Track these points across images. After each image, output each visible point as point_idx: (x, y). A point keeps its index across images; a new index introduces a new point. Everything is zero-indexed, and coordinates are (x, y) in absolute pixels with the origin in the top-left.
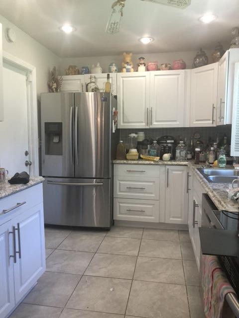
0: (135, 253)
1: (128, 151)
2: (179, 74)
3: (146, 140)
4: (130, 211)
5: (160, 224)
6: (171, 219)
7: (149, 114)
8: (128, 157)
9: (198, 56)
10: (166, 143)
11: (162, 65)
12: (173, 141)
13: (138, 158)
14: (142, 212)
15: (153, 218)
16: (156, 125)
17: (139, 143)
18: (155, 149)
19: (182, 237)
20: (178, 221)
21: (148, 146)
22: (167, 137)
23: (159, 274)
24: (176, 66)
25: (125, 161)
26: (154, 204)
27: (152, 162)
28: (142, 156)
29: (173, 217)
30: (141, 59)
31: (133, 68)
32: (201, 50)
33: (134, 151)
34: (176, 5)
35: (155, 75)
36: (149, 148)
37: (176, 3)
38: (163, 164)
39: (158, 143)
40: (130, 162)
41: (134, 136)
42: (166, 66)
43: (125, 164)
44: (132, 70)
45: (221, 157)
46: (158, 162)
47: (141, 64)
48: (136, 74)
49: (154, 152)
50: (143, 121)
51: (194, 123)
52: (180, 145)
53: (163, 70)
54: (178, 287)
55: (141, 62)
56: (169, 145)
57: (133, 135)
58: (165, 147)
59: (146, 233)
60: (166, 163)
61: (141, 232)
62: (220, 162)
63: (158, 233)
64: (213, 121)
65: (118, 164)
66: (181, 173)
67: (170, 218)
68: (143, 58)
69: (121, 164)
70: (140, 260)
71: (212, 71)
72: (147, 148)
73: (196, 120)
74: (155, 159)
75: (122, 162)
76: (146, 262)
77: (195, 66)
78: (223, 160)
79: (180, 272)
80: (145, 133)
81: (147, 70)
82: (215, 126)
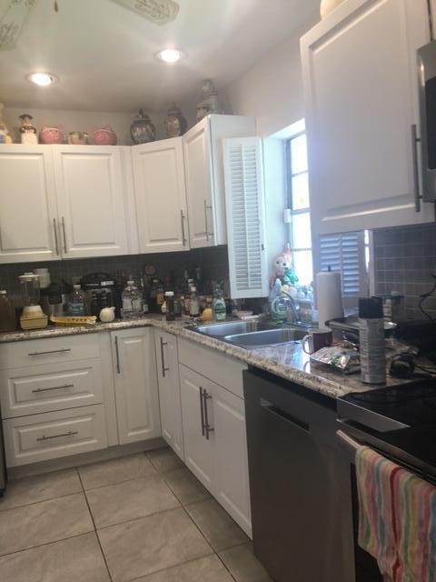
0: (88, 525)
1: (20, 312)
2: (110, 155)
3: (52, 284)
4: (44, 440)
5: (110, 449)
6: (130, 434)
7: (58, 231)
8: (23, 325)
9: (137, 123)
10: (100, 287)
11: (71, 134)
12: (111, 283)
13: (46, 324)
14: (70, 435)
15: (95, 441)
16: (75, 252)
17: (43, 292)
18: (79, 301)
19: (159, 461)
20: (143, 434)
21: (63, 296)
22: (96, 275)
23: (159, 550)
24: (100, 137)
25: (22, 335)
26: (93, 414)
27: (83, 329)
28: (53, 319)
29: (134, 430)
30: (27, 119)
31: (8, 134)
32: (141, 112)
33: (35, 310)
34: (149, 15)
35: (63, 153)
36: (64, 301)
37: (150, 10)
38: (106, 329)
39: (84, 288)
40: (33, 334)
41: (33, 279)
42: (81, 137)
43: (22, 340)
44: (8, 139)
45: (219, 301)
46: (93, 326)
47: (28, 128)
48: (17, 148)
49: (78, 307)
50: (47, 246)
51: (148, 245)
52: (129, 289)
53: (73, 143)
54: (206, 562)
55: (25, 125)
56: (107, 290)
57: (29, 276)
58: (99, 296)
59: (85, 476)
60: (110, 325)
61: (74, 478)
62: (217, 311)
63: (109, 469)
64: (184, 240)
65: (5, 342)
66: (139, 341)
67: (128, 432)
68: (30, 118)
69: (14, 341)
70: (103, 536)
71: (171, 152)
72: (61, 302)
73: (152, 241)
74: (88, 322)
75: (14, 336)
76: (120, 537)
77: (133, 141)
78: (221, 307)
79: (192, 531)
80: (49, 271)
81: (41, 141)
82: (188, 249)
